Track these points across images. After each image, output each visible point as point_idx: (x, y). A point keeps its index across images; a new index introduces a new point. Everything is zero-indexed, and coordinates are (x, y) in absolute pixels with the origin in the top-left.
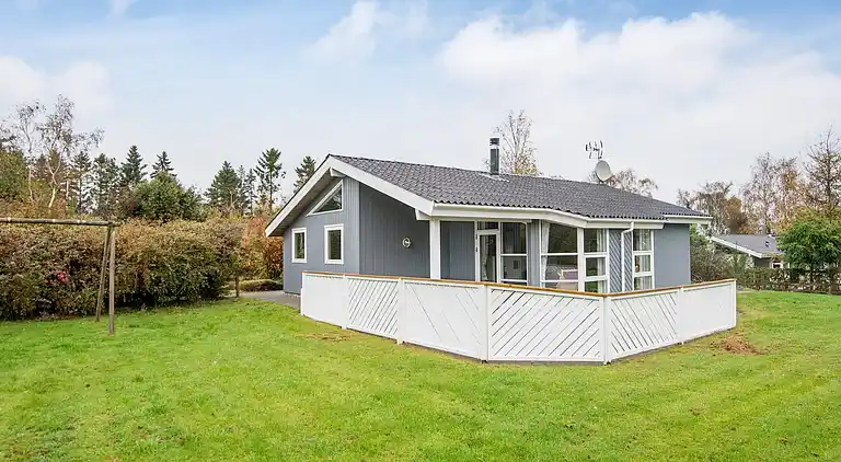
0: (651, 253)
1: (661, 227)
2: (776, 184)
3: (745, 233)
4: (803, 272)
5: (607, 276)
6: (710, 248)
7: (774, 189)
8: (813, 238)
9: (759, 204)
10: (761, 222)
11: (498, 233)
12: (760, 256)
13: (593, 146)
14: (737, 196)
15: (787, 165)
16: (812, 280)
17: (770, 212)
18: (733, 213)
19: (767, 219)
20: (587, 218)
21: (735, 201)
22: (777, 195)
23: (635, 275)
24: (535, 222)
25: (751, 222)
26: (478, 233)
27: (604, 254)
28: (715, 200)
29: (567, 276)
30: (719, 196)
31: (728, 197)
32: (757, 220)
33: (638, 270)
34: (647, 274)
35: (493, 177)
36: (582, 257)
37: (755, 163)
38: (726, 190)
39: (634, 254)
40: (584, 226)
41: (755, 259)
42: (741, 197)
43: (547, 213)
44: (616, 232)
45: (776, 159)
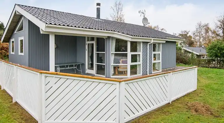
0: (160, 53)
1: (165, 42)
2: (203, 32)
3: (193, 47)
4: (214, 60)
5: (141, 62)
6: (183, 51)
7: (203, 33)
8: (218, 48)
9: (197, 38)
10: (198, 43)
11: (94, 43)
12: (198, 54)
13: (142, 11)
14: (191, 35)
15: (206, 25)
16: (217, 63)
17: (201, 40)
18: (190, 40)
19: (200, 42)
20: (131, 36)
21: (190, 37)
22: (203, 35)
23: (153, 62)
24: (109, 37)
25: (195, 43)
26: (87, 43)
27: (140, 52)
28: (184, 36)
29: (123, 62)
30: (186, 35)
31: (188, 35)
32: (197, 43)
33: (155, 60)
34: (159, 61)
35: (97, 20)
36: (129, 54)
37: (197, 25)
38: (188, 33)
39: (153, 53)
40: (130, 40)
41: (197, 55)
42: (192, 35)
43: (114, 33)
44: (145, 43)
45: (203, 23)
